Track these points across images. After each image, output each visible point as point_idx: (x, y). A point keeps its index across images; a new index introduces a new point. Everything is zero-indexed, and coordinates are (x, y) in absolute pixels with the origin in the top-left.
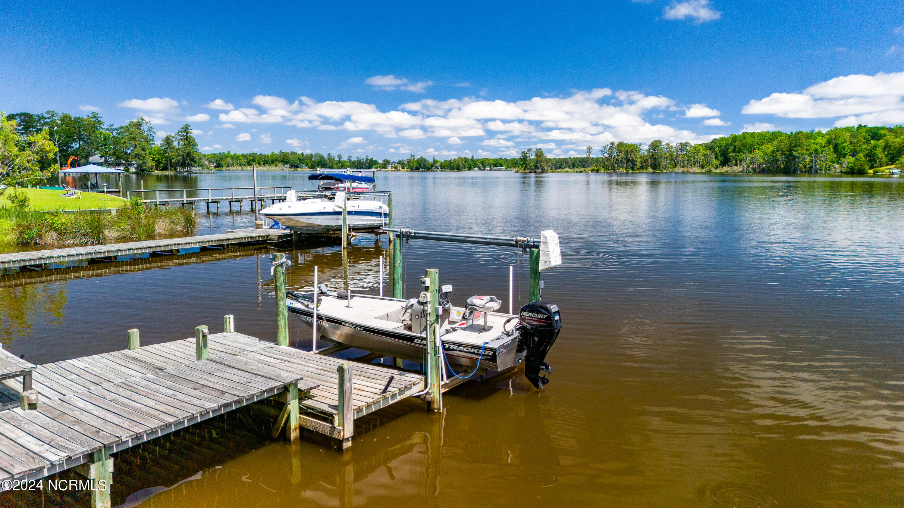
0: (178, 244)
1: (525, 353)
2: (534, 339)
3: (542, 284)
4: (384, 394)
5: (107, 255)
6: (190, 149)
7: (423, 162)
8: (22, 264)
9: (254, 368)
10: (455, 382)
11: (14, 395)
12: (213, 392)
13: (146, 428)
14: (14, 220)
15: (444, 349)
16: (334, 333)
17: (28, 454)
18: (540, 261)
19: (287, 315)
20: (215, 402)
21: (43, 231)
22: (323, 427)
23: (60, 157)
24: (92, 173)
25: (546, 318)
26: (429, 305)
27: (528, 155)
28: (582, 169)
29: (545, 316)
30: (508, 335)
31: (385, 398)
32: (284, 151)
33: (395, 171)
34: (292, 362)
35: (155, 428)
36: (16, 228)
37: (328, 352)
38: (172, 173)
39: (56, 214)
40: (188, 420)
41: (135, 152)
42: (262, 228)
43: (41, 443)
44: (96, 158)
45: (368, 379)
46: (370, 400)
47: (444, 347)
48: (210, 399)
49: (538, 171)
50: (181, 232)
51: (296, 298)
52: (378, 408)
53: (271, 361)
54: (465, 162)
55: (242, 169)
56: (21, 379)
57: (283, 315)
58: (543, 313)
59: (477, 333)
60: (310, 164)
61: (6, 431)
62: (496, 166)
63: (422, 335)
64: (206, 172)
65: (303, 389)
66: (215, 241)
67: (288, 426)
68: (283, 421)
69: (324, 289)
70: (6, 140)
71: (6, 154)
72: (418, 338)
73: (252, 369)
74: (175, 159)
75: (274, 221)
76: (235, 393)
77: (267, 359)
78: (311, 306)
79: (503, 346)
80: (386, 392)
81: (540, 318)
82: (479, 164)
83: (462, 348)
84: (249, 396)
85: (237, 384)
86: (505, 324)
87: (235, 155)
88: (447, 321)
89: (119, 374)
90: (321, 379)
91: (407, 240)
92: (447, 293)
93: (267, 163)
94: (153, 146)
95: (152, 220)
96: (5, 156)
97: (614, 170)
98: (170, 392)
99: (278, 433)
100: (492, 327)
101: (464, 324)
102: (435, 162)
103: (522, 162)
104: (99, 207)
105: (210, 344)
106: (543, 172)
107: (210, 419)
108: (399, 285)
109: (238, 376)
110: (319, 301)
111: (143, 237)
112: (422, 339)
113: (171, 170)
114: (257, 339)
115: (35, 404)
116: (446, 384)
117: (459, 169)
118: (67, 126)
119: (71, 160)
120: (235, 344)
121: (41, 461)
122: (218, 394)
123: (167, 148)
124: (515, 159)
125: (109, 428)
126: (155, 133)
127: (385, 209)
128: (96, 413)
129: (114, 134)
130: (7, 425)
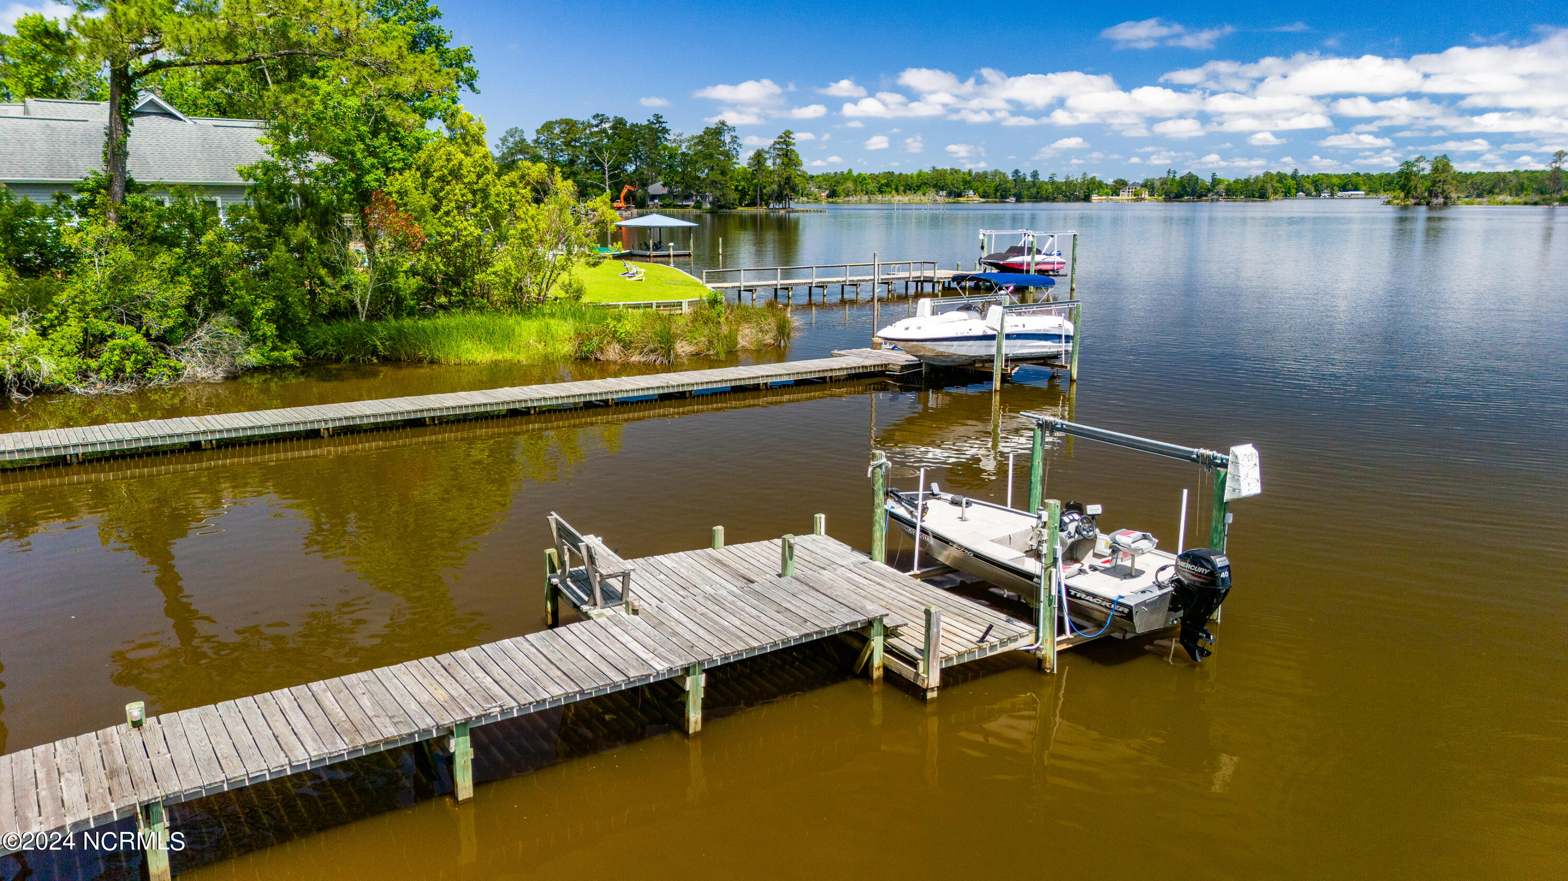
0: (767, 376)
1: (1181, 613)
3: (1230, 518)
4: (981, 644)
5: (681, 390)
6: (791, 171)
7: (1192, 182)
9: (839, 593)
10: (1081, 638)
12: (795, 618)
14: (571, 323)
15: (1068, 594)
16: (940, 554)
17: (637, 660)
18: (1227, 488)
19: (885, 522)
20: (796, 630)
21: (605, 342)
22: (907, 670)
23: (609, 186)
24: (654, 227)
25: (1209, 574)
27: (1415, 168)
29: (1207, 571)
30: (1160, 586)
31: (980, 648)
32: (939, 167)
33: (1135, 200)
34: (884, 587)
36: (573, 335)
37: (929, 577)
38: (761, 210)
39: (617, 313)
40: (771, 647)
41: (711, 177)
42: (880, 348)
43: (647, 651)
44: (658, 187)
45: (967, 622)
46: (963, 649)
47: (1068, 592)
48: (794, 627)
49: (1435, 201)
50: (770, 350)
51: (899, 500)
52: (972, 659)
53: (861, 582)
54: (1279, 181)
55: (869, 201)
56: (620, 578)
57: (880, 521)
58: (1205, 567)
59: (1119, 579)
60: (981, 190)
61: (619, 635)
62: (1344, 188)
64: (812, 207)
65: (888, 626)
66: (815, 372)
67: (871, 662)
68: (866, 657)
73: (837, 595)
74: (768, 189)
76: (817, 622)
77: (857, 578)
78: (915, 514)
79: (1146, 603)
80: (982, 641)
81: (1200, 573)
82: (1308, 186)
83: (1091, 598)
85: (820, 612)
86: (1158, 572)
87: (860, 175)
88: (1091, 552)
91: (1052, 432)
92: (1092, 516)
93: (910, 189)
94: (736, 166)
95: (735, 326)
98: (755, 613)
99: (860, 670)
100: (1143, 572)
101: (1108, 562)
102: (1215, 182)
103: (1401, 182)
104: (667, 296)
105: (797, 551)
106: (1445, 206)
107: (791, 647)
108: (1038, 491)
109: (822, 603)
111: (724, 359)
113: (761, 205)
114: (850, 548)
115: (637, 608)
116: (1068, 639)
117: (1263, 196)
118: (620, 138)
119: (625, 191)
120: (825, 554)
121: (647, 667)
122: (801, 621)
123: (756, 170)
124: (1388, 174)
125: (701, 644)
126: (741, 144)
127: (1068, 328)
128: (689, 626)
129: (684, 149)
130: (617, 629)
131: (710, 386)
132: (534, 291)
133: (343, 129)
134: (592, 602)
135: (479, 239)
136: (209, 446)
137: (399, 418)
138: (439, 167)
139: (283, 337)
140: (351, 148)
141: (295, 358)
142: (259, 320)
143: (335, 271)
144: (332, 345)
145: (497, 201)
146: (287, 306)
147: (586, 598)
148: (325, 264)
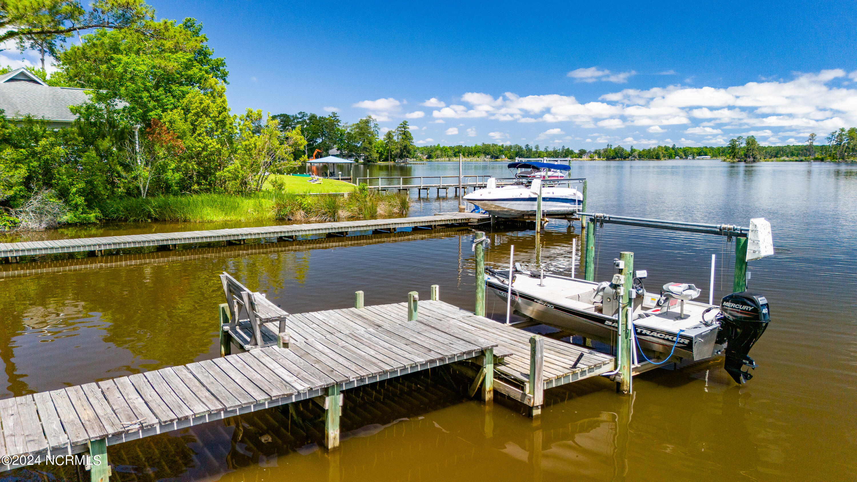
0: (395, 224)
1: (725, 345)
2: (736, 331)
3: (749, 275)
4: (574, 370)
5: (340, 230)
6: (407, 142)
7: (620, 151)
8: (279, 235)
9: (456, 332)
10: (647, 367)
11: (272, 336)
12: (421, 349)
13: (368, 373)
14: (274, 200)
15: (636, 333)
16: (526, 309)
17: (282, 382)
18: (748, 251)
19: (484, 289)
20: (422, 357)
21: (295, 209)
22: (514, 392)
23: (308, 150)
24: (331, 163)
25: (752, 311)
26: (622, 288)
27: (737, 143)
28: (803, 158)
29: (750, 308)
30: (706, 324)
31: (574, 374)
32: (486, 143)
33: (590, 160)
34: (488, 331)
35: (375, 373)
36: (275, 206)
37: (521, 326)
38: (391, 163)
39: (304, 196)
40: (401, 371)
41: (363, 145)
42: (464, 212)
43: (291, 375)
44: (334, 151)
45: (558, 354)
46: (559, 374)
47: (636, 331)
48: (419, 355)
49: (748, 160)
50: (396, 213)
51: (493, 274)
52: (567, 382)
53: (469, 328)
54: (666, 150)
55: (449, 160)
56: (277, 323)
57: (481, 288)
58: (748, 305)
59: (672, 321)
60: (508, 155)
61: (267, 362)
62: (699, 154)
63: (614, 318)
64: (419, 162)
65: (498, 355)
66: (425, 222)
67: (483, 387)
68: (479, 383)
69: (519, 268)
70: (271, 135)
71: (271, 147)
72: (610, 320)
73: (454, 333)
74: (394, 152)
75: (475, 205)
76: (439, 351)
77: (466, 326)
78: (506, 282)
79: (700, 336)
80: (575, 368)
81: (745, 310)
82: (681, 153)
83: (655, 334)
84: (451, 355)
85: (441, 344)
86: (703, 314)
87: (444, 147)
88: (640, 306)
89: (347, 327)
90: (514, 349)
91: (602, 224)
92: (641, 278)
93: (471, 155)
94: (377, 140)
95: (375, 203)
96: (270, 148)
97: (843, 159)
98: (387, 345)
99: (474, 393)
100: (689, 316)
101: (658, 310)
102: (633, 151)
103: (730, 151)
104: (336, 191)
105: (419, 309)
106: (754, 161)
107: (418, 372)
108: (591, 268)
109: (443, 338)
110: (514, 278)
111: (368, 216)
112: (614, 321)
113: (391, 161)
114: (458, 308)
115: (287, 344)
116: (637, 368)
117: (658, 158)
118: (314, 124)
119: (316, 152)
120: (440, 311)
121: (291, 389)
122: (425, 351)
123: (388, 142)
124: (722, 147)
125: (340, 369)
126: (379, 129)
127: (580, 196)
128: (331, 356)
129: (348, 130)
130: (268, 358)
131: (359, 229)
132: (253, 185)
133: (136, 85)
134: (253, 342)
135: (219, 151)
136: (14, 261)
137: (151, 244)
138: (195, 108)
139: (90, 206)
140: (140, 94)
141: (96, 218)
142: (74, 194)
143: (127, 168)
144: (122, 212)
145: (230, 128)
146: (94, 187)
147: (249, 339)
148: (121, 164)
